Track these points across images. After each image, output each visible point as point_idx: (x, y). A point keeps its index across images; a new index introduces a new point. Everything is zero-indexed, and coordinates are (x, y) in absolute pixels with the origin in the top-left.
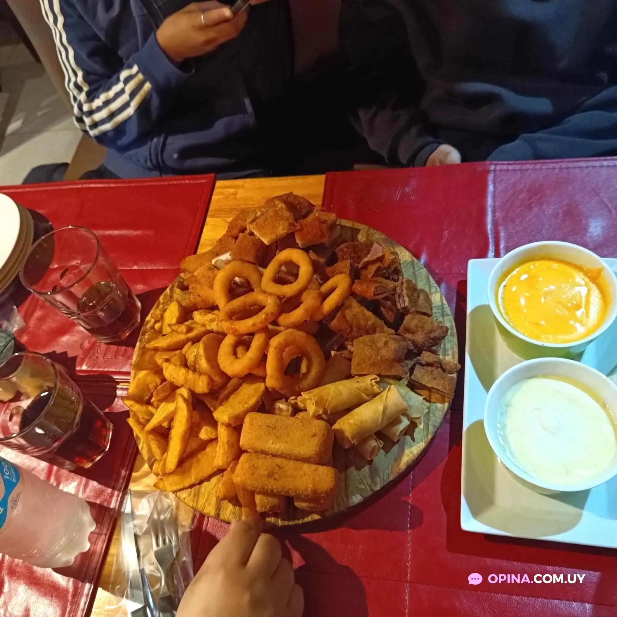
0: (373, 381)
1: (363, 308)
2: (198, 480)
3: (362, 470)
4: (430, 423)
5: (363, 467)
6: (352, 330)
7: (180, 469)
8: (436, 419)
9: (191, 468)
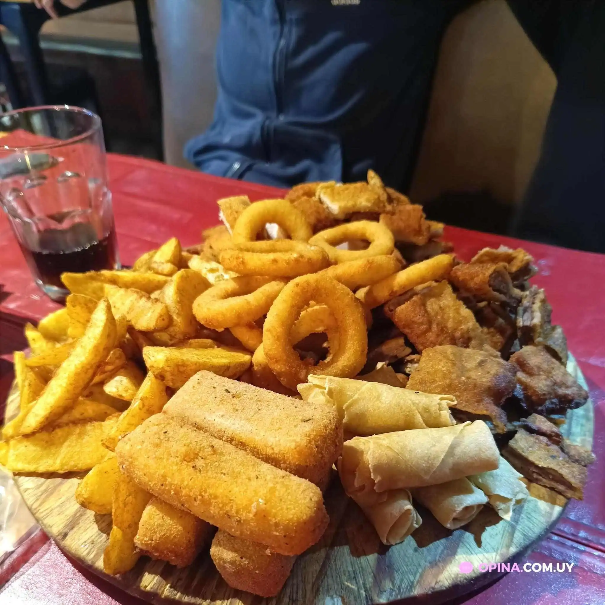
0: (444, 403)
1: (461, 302)
2: (66, 467)
3: (363, 559)
4: (519, 527)
5: (365, 554)
6: (429, 329)
7: (44, 436)
8: (531, 525)
9: (64, 441)
